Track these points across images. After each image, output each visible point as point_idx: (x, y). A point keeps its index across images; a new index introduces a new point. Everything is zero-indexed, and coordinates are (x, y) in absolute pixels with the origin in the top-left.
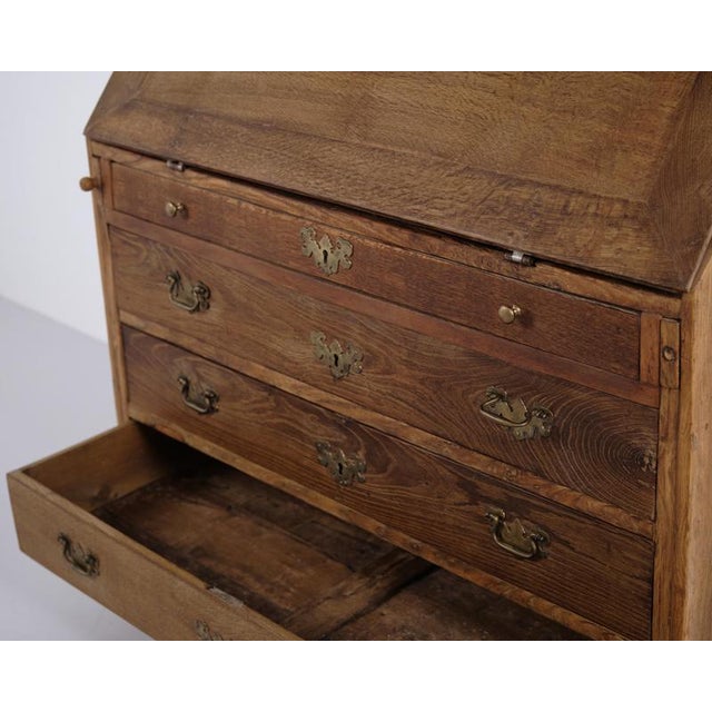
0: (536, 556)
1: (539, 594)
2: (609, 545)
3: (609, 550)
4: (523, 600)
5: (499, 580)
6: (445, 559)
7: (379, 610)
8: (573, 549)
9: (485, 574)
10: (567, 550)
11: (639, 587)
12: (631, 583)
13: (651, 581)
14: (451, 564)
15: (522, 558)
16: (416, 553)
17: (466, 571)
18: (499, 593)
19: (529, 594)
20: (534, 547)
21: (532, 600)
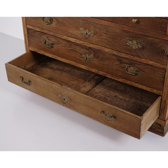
0: (136, 74)
1: (136, 83)
2: (154, 71)
3: (154, 72)
4: (132, 84)
5: (126, 80)
6: (112, 76)
7: (94, 89)
8: (145, 72)
9: (122, 79)
10: (144, 73)
11: (161, 79)
12: (159, 79)
13: (164, 78)
14: (114, 78)
15: (132, 75)
16: (105, 76)
17: (118, 79)
18: (126, 83)
19: (133, 83)
20: (136, 72)
21: (134, 84)
